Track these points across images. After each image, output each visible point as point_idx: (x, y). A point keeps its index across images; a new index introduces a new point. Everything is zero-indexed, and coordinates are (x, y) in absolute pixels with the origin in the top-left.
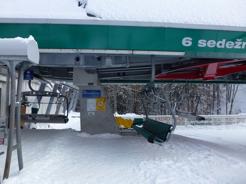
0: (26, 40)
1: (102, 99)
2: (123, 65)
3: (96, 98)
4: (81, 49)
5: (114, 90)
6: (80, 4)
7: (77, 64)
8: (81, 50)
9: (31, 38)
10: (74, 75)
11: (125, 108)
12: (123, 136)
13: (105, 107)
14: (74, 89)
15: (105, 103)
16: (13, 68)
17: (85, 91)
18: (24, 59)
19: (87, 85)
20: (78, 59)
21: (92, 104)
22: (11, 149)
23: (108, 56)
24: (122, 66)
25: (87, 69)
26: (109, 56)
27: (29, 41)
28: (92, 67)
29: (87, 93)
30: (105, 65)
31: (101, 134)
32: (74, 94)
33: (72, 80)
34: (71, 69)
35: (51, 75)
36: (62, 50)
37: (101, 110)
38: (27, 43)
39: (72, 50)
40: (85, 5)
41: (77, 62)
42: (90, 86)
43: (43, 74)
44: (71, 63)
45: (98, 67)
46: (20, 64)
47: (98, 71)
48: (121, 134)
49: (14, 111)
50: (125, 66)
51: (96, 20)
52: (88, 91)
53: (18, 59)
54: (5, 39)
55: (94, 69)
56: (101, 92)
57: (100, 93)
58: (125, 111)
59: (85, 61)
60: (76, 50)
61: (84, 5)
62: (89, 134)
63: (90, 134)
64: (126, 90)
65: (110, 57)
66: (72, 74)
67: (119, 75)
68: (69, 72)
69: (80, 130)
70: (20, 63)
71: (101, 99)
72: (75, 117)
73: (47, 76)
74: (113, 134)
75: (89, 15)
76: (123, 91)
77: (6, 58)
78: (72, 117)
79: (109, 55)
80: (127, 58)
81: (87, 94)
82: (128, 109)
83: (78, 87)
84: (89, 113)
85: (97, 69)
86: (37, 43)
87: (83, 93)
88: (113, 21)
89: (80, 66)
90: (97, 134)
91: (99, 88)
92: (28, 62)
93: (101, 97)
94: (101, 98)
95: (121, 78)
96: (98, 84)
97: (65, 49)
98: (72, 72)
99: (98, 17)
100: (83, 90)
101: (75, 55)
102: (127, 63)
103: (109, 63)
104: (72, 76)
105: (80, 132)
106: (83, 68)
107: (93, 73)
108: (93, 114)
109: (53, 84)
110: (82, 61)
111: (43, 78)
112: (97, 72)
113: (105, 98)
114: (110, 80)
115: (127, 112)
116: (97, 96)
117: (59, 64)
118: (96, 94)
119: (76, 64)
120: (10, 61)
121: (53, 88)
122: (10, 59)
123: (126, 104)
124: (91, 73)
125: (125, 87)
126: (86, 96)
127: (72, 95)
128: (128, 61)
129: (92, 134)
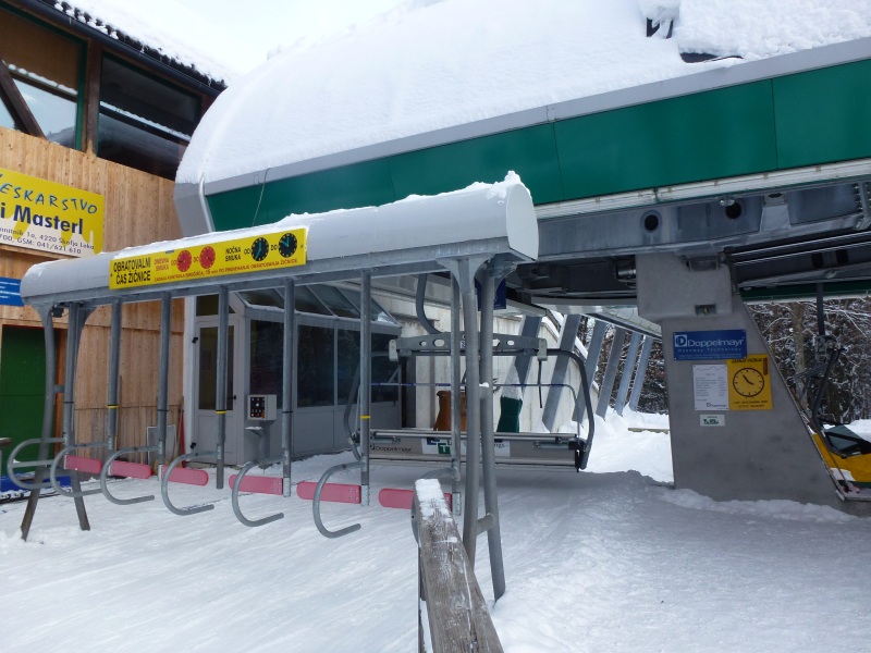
0: (499, 189)
1: (754, 365)
2: (840, 220)
3: (729, 361)
4: (669, 185)
5: (790, 326)
6: (654, 25)
7: (652, 241)
8: (670, 191)
9: (513, 178)
10: (640, 281)
11: (847, 396)
12: (857, 515)
13: (766, 395)
14: (632, 328)
15: (766, 378)
16: (468, 280)
17: (685, 336)
18: (499, 249)
19: (690, 312)
20: (651, 223)
21: (712, 384)
22: (473, 529)
23: (772, 196)
24: (838, 227)
25: (689, 254)
26: (779, 195)
27: (508, 189)
28: (708, 246)
29: (692, 343)
30: (761, 233)
31: (755, 500)
32: (633, 346)
33: (635, 297)
34: (630, 261)
35: (559, 289)
36: (602, 199)
37: (750, 408)
38: (504, 196)
39: (636, 194)
40: (672, 23)
41: (651, 235)
42: (702, 315)
43: (535, 285)
44: (627, 240)
45: (732, 241)
46: (485, 266)
47: (729, 256)
48: (847, 505)
49: (477, 410)
50: (848, 223)
51: (722, 70)
52: (693, 336)
53: (482, 249)
54: (440, 195)
55: (714, 251)
56: (747, 333)
57: (744, 343)
58: (845, 410)
59: (679, 227)
60: (650, 192)
61: (668, 24)
62: (706, 498)
63: (711, 497)
64: (845, 321)
65: (780, 199)
66: (634, 276)
67: (818, 262)
68: (620, 273)
69: (670, 479)
70: (486, 262)
71: (747, 364)
72: (640, 430)
73: (546, 291)
74: (810, 505)
75: (690, 57)
76: (834, 326)
77: (449, 253)
78: (629, 429)
79: (776, 193)
80: (857, 192)
81: (693, 346)
82: (861, 399)
83: (658, 322)
84: (703, 417)
85: (728, 251)
86: (528, 190)
87: (677, 345)
88: (792, 54)
89: (663, 247)
90: (741, 500)
91: (738, 322)
92: (509, 257)
93: (749, 357)
94: (750, 360)
95: (831, 276)
96: (735, 308)
97: (612, 194)
98: (631, 272)
99: (728, 54)
100: (677, 333)
101: (642, 212)
102: (861, 211)
103: (777, 221)
104: (634, 284)
105: (671, 487)
106: (673, 253)
107: (713, 266)
108: (721, 420)
109: (562, 319)
110: (667, 229)
111: (534, 300)
112: (724, 262)
113: (765, 360)
114: (779, 287)
115: (857, 413)
116: (734, 352)
117: (588, 248)
118: (727, 346)
119: (645, 244)
120: (459, 260)
121: (562, 329)
122: (459, 253)
123: (850, 379)
124: (705, 268)
125: (838, 310)
126: (689, 353)
127: (625, 349)
128: (863, 201)
129: (717, 498)
